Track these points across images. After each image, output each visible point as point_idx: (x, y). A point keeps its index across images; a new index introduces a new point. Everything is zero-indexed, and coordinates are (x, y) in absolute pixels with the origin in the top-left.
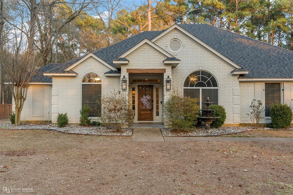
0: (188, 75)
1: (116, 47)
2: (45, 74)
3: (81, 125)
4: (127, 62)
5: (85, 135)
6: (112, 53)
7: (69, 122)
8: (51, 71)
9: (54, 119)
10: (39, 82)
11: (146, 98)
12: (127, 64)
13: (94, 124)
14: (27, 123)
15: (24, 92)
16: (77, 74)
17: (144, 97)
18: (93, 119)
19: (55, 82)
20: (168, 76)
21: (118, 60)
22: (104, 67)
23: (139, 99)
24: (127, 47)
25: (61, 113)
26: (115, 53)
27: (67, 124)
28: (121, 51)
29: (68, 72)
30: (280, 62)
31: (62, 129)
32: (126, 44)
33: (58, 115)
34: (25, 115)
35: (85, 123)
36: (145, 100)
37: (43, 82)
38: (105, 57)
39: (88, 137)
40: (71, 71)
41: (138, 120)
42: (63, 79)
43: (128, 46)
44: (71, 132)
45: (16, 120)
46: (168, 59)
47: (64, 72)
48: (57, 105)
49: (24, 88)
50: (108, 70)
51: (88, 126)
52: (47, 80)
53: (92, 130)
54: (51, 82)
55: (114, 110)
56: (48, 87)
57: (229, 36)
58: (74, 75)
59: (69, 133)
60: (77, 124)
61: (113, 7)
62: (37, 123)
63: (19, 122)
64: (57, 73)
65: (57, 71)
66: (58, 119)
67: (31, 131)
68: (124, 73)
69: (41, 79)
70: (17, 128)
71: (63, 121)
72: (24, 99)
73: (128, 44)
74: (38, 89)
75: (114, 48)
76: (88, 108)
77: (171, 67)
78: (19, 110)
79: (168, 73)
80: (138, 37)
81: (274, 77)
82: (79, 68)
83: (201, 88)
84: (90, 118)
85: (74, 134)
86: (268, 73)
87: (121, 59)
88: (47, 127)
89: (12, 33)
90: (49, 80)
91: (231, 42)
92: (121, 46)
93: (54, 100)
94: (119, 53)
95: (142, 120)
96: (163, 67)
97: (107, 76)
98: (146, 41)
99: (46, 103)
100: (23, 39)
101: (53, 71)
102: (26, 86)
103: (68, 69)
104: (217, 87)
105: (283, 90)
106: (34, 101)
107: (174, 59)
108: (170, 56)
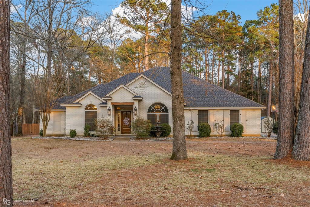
0: (150, 105)
1: (108, 86)
2: (61, 105)
3: (84, 136)
4: (111, 99)
5: (86, 141)
6: (105, 90)
7: (77, 135)
8: (66, 103)
9: (68, 133)
10: (57, 109)
11: (127, 120)
12: (111, 100)
13: (93, 136)
14: (50, 136)
15: (48, 116)
16: (82, 105)
17: (125, 119)
18: (92, 133)
19: (68, 109)
20: (135, 107)
21: (105, 97)
22: (99, 100)
23: (122, 120)
24: (115, 85)
25: (72, 129)
26: (107, 90)
27: (76, 136)
28: (111, 88)
29: (76, 103)
30: (211, 97)
31: (73, 139)
32: (115, 83)
33: (70, 130)
34: (49, 131)
35: (87, 135)
36: (126, 120)
37: (60, 109)
38: (100, 93)
39: (87, 142)
40: (78, 103)
41: (122, 134)
42: (73, 108)
43: (117, 85)
44: (78, 140)
45: (44, 134)
46: (136, 97)
47: (74, 104)
48: (70, 124)
49: (48, 113)
50: (101, 102)
51: (89, 137)
52: (63, 108)
53: (91, 139)
54: (65, 109)
55: (103, 127)
56: (63, 113)
57: (187, 77)
58: (80, 105)
59: (76, 140)
60: (82, 136)
61: (115, 43)
62: (56, 135)
63: (46, 135)
64: (69, 104)
65: (69, 103)
66: (70, 133)
67: (55, 140)
68: (109, 105)
69: (59, 107)
70: (45, 138)
71: (73, 134)
72: (49, 121)
73: (116, 83)
74: (57, 114)
75: (107, 86)
76: (89, 126)
77: (137, 101)
78: (45, 128)
79: (136, 105)
80: (124, 78)
81: (203, 107)
82: (83, 101)
83: (158, 113)
84: (89, 132)
85: (80, 140)
86: (200, 104)
87: (107, 96)
88: (64, 137)
89: (31, 65)
90: (64, 108)
91: (186, 82)
92: (111, 85)
93: (67, 121)
94: (109, 90)
95: (124, 134)
96: (133, 101)
97: (101, 106)
98: (122, 86)
99: (62, 123)
100: (39, 70)
101: (67, 102)
102: (49, 112)
103: (76, 102)
104: (168, 112)
105: (209, 114)
106: (54, 122)
107: (139, 96)
108: (136, 95)
